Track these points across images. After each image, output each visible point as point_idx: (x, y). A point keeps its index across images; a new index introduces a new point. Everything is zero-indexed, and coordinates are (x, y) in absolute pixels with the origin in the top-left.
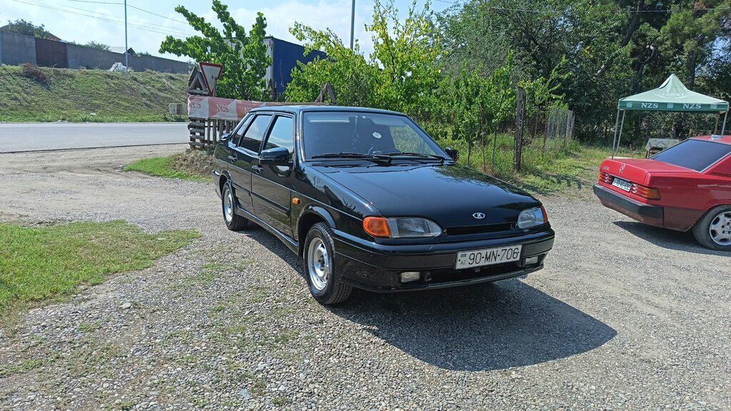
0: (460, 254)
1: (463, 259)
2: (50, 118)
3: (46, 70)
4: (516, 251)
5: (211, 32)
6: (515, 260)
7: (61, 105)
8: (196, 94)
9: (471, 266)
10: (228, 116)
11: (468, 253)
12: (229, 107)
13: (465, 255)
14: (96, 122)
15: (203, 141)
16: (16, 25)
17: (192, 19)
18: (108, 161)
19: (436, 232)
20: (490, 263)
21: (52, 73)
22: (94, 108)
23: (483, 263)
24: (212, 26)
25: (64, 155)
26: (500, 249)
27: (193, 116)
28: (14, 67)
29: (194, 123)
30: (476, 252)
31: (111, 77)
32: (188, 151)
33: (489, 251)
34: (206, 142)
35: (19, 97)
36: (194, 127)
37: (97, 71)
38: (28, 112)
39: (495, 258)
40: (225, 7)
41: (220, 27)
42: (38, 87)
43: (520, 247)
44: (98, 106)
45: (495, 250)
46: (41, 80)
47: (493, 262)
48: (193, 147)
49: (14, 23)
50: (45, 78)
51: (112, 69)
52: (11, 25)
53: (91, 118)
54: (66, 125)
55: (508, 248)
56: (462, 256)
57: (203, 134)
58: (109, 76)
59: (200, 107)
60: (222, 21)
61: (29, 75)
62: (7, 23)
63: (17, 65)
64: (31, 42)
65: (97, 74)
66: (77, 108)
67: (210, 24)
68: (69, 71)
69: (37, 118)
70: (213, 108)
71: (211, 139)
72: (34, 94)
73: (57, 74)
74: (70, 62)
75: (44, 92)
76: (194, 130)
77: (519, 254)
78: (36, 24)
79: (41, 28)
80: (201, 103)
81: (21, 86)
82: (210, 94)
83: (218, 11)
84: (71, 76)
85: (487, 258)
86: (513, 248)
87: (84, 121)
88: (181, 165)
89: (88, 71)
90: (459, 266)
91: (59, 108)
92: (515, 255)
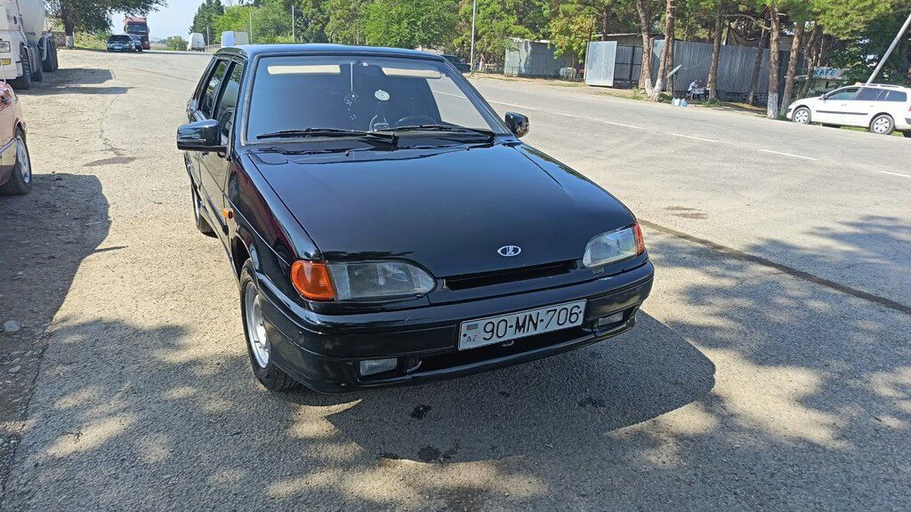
0: (464, 326)
1: (470, 333)
4: (575, 310)
6: (575, 325)
9: (489, 342)
11: (481, 323)
13: (476, 326)
19: (424, 284)
20: (525, 335)
23: (512, 335)
26: (542, 311)
30: (495, 320)
33: (521, 316)
39: (535, 326)
43: (582, 304)
45: (533, 313)
47: (532, 332)
55: (558, 308)
56: (469, 328)
77: (581, 316)
85: (519, 327)
86: (569, 306)
90: (464, 345)
92: (573, 318)
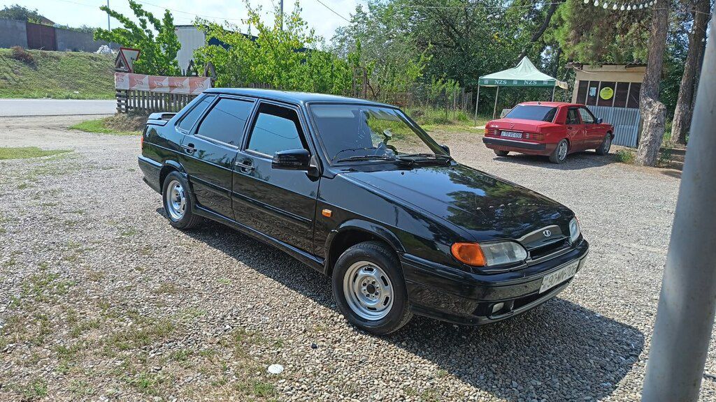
2: (36, 95)
3: (35, 53)
5: (130, 24)
7: (47, 84)
8: (120, 71)
10: (143, 88)
12: (143, 81)
14: (78, 99)
15: (127, 107)
16: (12, 9)
17: (114, 14)
18: (62, 124)
21: (40, 55)
22: (77, 86)
24: (130, 20)
25: (27, 119)
27: (118, 88)
28: (5, 50)
29: (120, 94)
31: (95, 59)
32: (116, 114)
34: (129, 107)
35: (8, 77)
36: (120, 96)
37: (82, 53)
38: (17, 90)
40: (140, 6)
41: (136, 21)
42: (26, 67)
44: (81, 85)
46: (29, 61)
48: (120, 111)
49: (9, 8)
50: (32, 60)
51: (98, 52)
52: (7, 9)
53: (74, 96)
54: (50, 100)
57: (126, 102)
58: (92, 58)
59: (123, 81)
60: (138, 16)
61: (18, 57)
62: (3, 8)
63: (8, 48)
64: (22, 26)
65: (82, 56)
66: (61, 87)
67: (128, 19)
68: (56, 53)
69: (24, 95)
70: (132, 83)
71: (132, 105)
72: (23, 74)
73: (44, 56)
74: (59, 45)
75: (32, 73)
76: (120, 99)
78: (30, 9)
79: (35, 13)
80: (124, 78)
81: (10, 67)
82: (130, 71)
83: (134, 9)
84: (58, 58)
87: (67, 98)
88: (109, 124)
89: (74, 53)
91: (46, 87)
